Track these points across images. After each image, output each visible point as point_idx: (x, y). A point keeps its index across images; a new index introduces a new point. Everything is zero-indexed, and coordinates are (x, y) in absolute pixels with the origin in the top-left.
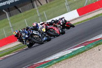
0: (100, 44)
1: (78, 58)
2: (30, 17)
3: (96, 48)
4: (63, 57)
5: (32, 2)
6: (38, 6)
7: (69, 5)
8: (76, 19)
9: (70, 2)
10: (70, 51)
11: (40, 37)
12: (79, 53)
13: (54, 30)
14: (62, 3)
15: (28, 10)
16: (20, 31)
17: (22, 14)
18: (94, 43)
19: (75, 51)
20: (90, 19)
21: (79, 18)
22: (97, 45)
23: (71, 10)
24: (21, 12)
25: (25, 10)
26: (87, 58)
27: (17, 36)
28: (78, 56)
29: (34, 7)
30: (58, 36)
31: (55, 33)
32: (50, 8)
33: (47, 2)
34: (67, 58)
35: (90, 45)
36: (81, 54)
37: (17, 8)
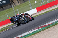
0: (49, 27)
1: (37, 35)
2: (10, 13)
3: (47, 30)
4: (28, 34)
5: (10, 4)
6: (14, 6)
7: (32, 6)
8: (35, 13)
9: (32, 4)
11: (23, 20)
12: (37, 33)
13: (29, 17)
14: (28, 4)
15: (8, 8)
16: (12, 17)
17: (5, 11)
18: (46, 27)
19: (35, 31)
20: (44, 13)
21: (37, 13)
22: (48, 28)
23: (33, 8)
24: (4, 10)
25: (6, 9)
26: (42, 35)
27: (11, 20)
29: (12, 7)
30: (31, 20)
31: (29, 19)
32: (21, 7)
33: (19, 4)
34: (30, 35)
35: (44, 28)
36: (38, 33)
37: (2, 8)
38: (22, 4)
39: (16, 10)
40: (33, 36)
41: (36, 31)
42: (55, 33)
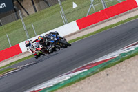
1: (78, 86)
5: (15, 11)
6: (23, 16)
10: (67, 77)
12: (80, 80)
17: (3, 27)
21: (79, 32)
24: (1, 25)
28: (78, 83)
32: (40, 19)
33: (36, 11)
34: (64, 86)
38: (42, 11)
39: (29, 26)
40: (71, 87)
41: (77, 75)
42: (122, 80)
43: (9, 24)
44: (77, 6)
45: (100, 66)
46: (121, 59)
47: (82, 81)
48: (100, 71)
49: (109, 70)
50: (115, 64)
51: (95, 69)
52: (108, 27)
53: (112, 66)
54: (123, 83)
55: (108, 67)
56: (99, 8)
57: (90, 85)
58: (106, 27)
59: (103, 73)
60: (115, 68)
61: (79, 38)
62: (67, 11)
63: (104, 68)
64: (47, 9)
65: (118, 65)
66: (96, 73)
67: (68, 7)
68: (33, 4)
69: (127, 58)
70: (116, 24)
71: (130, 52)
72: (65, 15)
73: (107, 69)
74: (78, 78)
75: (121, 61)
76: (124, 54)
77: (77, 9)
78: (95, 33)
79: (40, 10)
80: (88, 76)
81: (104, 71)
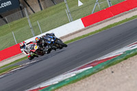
1: (83, 83)
5: (21, 8)
6: (29, 14)
10: (72, 74)
12: (85, 77)
17: (9, 25)
21: (84, 30)
24: (7, 23)
28: (83, 81)
29: (24, 16)
32: (46, 16)
33: (42, 9)
37: (2, 17)
38: (48, 9)
39: (34, 24)
40: (76, 84)
42: (127, 77)
43: (15, 22)
44: (82, 4)
45: (105, 63)
46: (126, 57)
47: (87, 78)
48: (105, 68)
49: (114, 67)
50: (120, 61)
51: (100, 66)
52: (113, 25)
53: (117, 63)
54: (128, 80)
55: (113, 64)
56: (104, 6)
57: (95, 82)
58: (111, 25)
59: (108, 70)
60: (120, 65)
61: (84, 36)
62: (72, 8)
63: (110, 65)
64: (52, 7)
65: (122, 62)
66: (101, 70)
67: (73, 5)
68: (39, 2)
69: (132, 56)
70: (121, 22)
71: (134, 50)
72: (71, 13)
73: (112, 67)
74: (84, 75)
75: (126, 59)
76: (129, 52)
77: (82, 7)
78: (100, 30)
79: (46, 7)
80: (93, 73)
81: (109, 69)
